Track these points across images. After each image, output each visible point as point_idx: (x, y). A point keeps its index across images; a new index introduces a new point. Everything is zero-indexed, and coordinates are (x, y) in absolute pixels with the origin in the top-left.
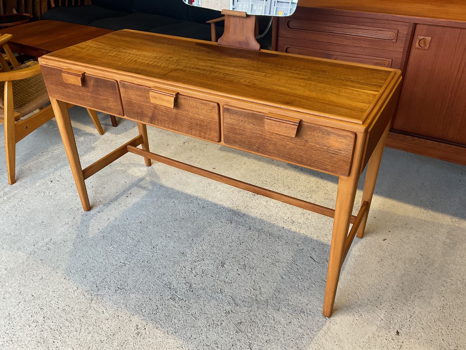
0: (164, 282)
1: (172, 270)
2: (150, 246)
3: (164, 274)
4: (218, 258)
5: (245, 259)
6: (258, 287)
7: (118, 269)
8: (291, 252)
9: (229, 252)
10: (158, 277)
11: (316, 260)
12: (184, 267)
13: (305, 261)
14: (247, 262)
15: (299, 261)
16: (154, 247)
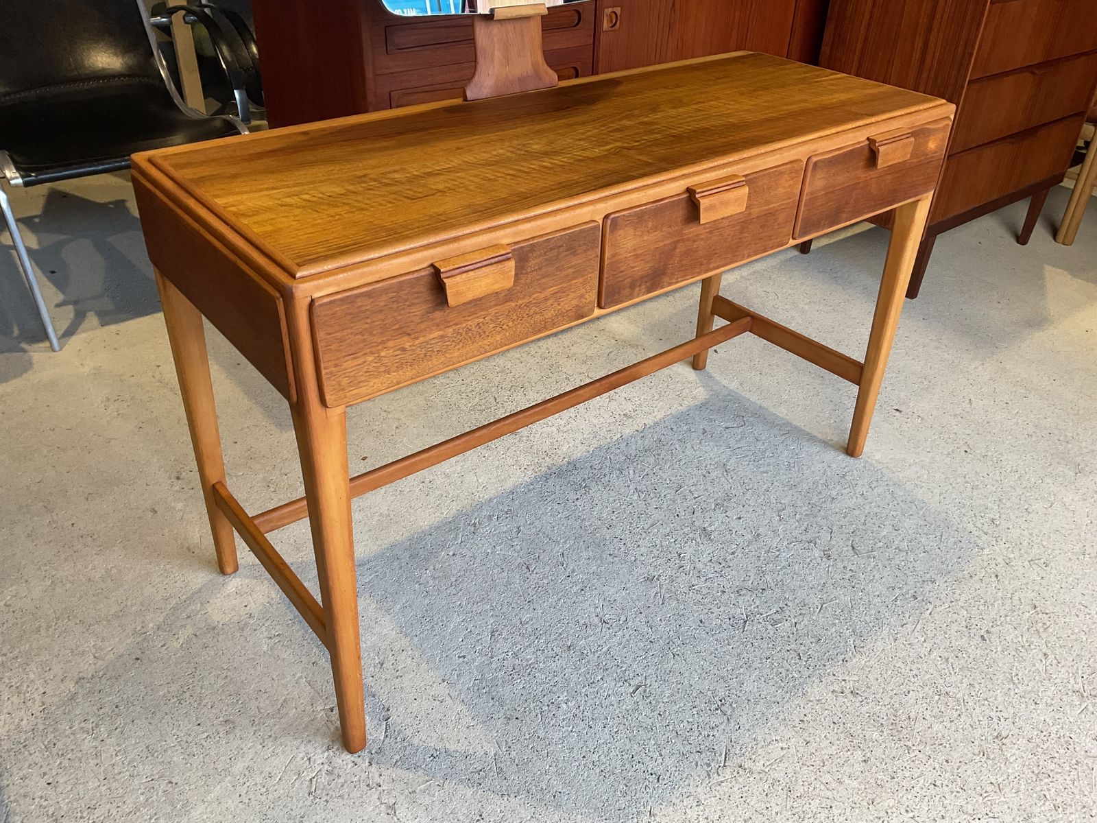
2: (599, 630)
3: (701, 622)
4: (684, 533)
5: (704, 499)
6: (779, 505)
7: (654, 702)
8: (707, 444)
9: (676, 515)
10: (708, 633)
11: (735, 425)
12: (693, 586)
13: (734, 437)
14: (712, 500)
15: (732, 442)
16: (604, 621)
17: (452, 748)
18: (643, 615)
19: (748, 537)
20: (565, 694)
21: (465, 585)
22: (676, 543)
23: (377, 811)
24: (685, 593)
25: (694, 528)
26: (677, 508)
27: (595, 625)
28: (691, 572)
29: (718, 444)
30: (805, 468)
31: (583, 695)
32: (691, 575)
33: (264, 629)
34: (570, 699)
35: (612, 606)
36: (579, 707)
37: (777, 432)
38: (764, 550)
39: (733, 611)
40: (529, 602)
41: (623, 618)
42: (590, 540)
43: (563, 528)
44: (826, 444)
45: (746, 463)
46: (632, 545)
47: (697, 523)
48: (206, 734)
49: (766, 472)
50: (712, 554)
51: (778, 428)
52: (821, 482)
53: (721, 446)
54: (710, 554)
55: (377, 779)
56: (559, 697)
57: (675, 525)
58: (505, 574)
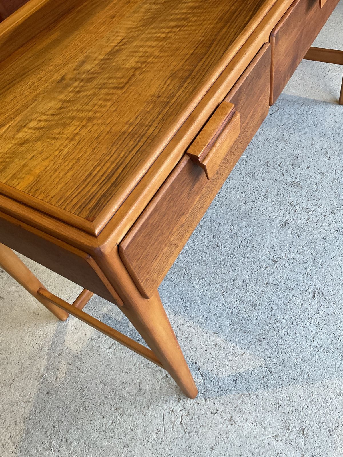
0: (337, 236)
1: (316, 231)
2: (275, 267)
3: (324, 239)
4: (285, 189)
5: (283, 164)
6: (323, 150)
7: (327, 298)
8: (266, 129)
9: (275, 180)
10: (331, 244)
11: (274, 111)
12: (308, 219)
13: (277, 119)
14: (288, 163)
15: (279, 123)
16: (275, 261)
17: (241, 371)
18: (292, 248)
19: (319, 177)
20: (280, 313)
21: (192, 270)
22: (284, 197)
23: (225, 426)
24: (306, 225)
25: (289, 184)
26: (273, 176)
27: (272, 265)
28: (302, 211)
29: (272, 126)
30: (323, 122)
31: (289, 309)
32: (303, 213)
33: (103, 344)
34: (284, 315)
35: (273, 250)
36: (291, 317)
37: (297, 106)
38: (330, 181)
39: (336, 225)
40: (230, 266)
41: (284, 255)
42: (240, 215)
43: (222, 213)
44: (326, 102)
45: (292, 132)
46: (263, 208)
47: (289, 180)
48: (111, 421)
49: (306, 133)
50: (306, 196)
51: (297, 103)
52: (336, 127)
53: (274, 127)
54: (305, 196)
55: (214, 407)
56: (278, 317)
57: (278, 186)
58: (208, 255)
